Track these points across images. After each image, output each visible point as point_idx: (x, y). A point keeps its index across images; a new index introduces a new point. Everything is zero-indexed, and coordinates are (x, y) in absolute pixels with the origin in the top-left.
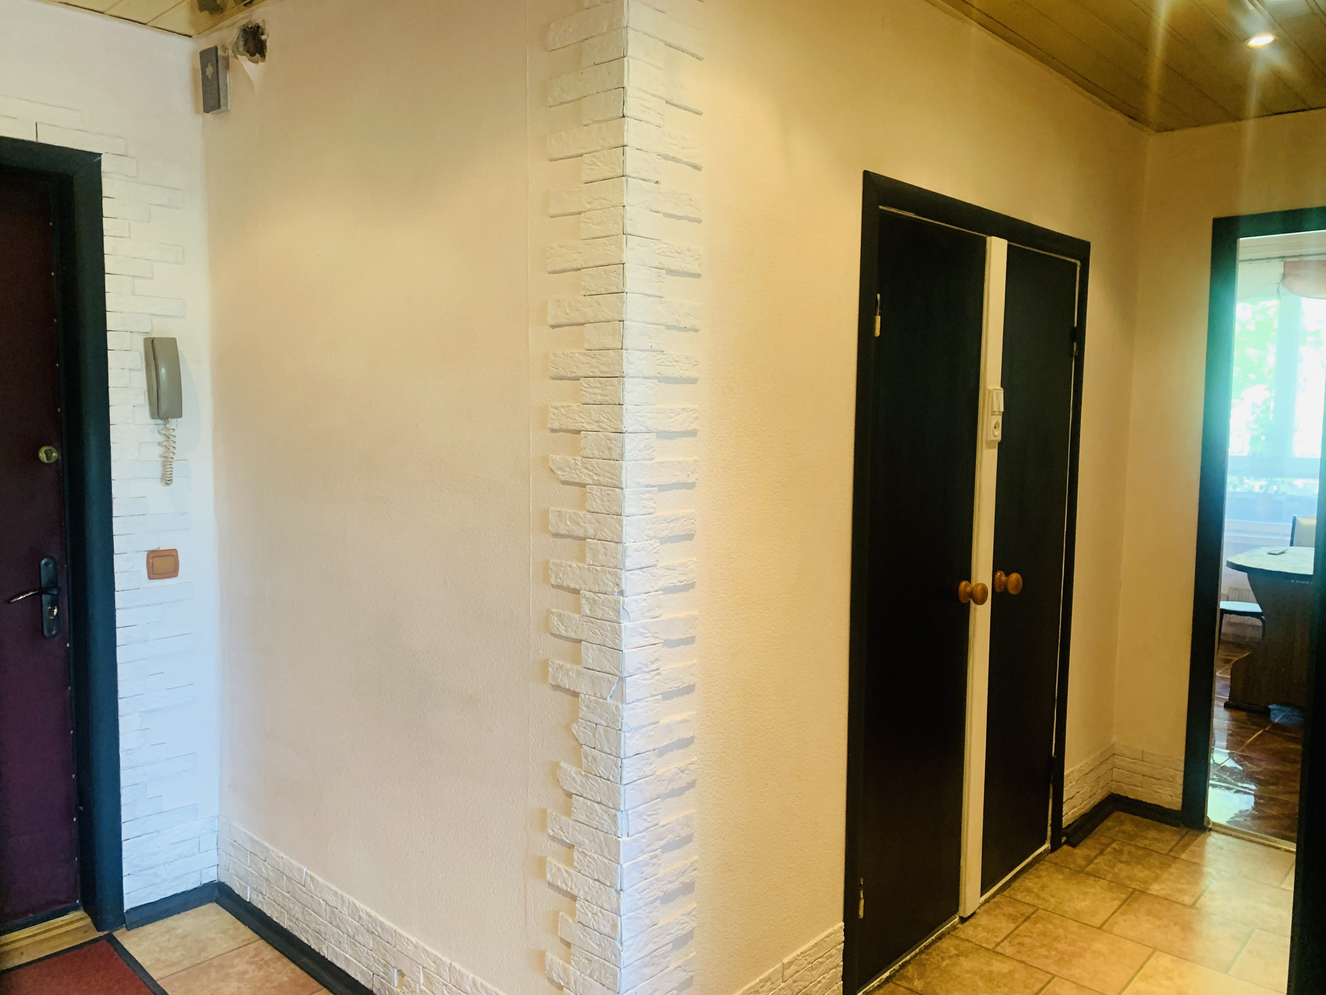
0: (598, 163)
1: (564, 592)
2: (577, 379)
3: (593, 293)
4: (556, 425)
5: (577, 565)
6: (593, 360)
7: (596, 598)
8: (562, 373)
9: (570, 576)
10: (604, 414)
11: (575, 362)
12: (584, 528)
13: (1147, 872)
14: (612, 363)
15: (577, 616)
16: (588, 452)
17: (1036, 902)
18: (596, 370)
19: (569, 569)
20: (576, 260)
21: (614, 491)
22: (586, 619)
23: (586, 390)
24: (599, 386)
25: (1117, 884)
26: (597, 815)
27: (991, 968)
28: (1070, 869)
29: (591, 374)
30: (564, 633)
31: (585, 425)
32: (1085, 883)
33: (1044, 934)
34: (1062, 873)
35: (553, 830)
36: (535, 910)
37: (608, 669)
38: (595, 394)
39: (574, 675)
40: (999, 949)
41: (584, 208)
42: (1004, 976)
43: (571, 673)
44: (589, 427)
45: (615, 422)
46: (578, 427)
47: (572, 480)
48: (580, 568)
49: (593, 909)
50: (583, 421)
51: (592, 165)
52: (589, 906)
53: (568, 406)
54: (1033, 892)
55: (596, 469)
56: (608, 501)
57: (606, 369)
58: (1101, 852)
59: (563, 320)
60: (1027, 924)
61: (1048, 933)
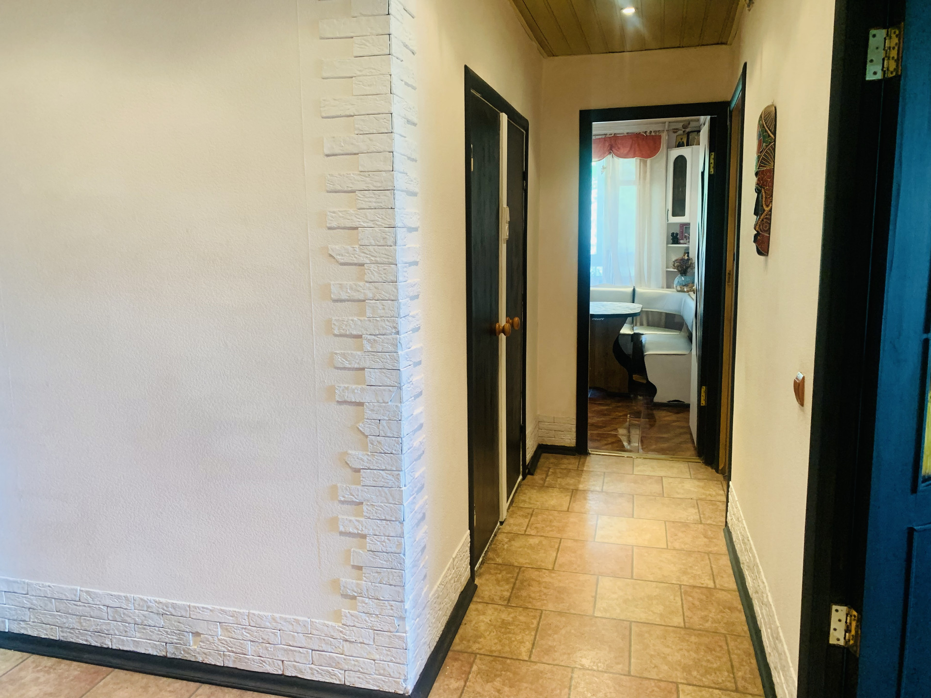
0: (368, 44)
1: (345, 339)
2: (353, 192)
3: (365, 133)
4: (334, 224)
5: (358, 319)
6: (367, 179)
7: (377, 338)
8: (339, 188)
9: (353, 326)
10: (378, 215)
11: (351, 180)
12: (364, 293)
13: (574, 480)
14: (385, 181)
15: (359, 353)
16: (366, 242)
17: (530, 506)
18: (370, 185)
19: (351, 322)
20: (349, 109)
21: (390, 266)
22: (367, 354)
23: (361, 199)
24: (374, 196)
25: (563, 489)
26: (383, 478)
27: (529, 543)
28: (537, 486)
29: (367, 188)
30: (348, 366)
31: (363, 224)
32: (549, 491)
33: (544, 520)
34: (535, 489)
35: (344, 497)
36: (328, 554)
37: (389, 383)
38: (370, 202)
39: (359, 392)
40: (527, 533)
41: (355, 74)
42: (538, 545)
43: (356, 391)
44: (365, 225)
45: (389, 220)
46: (356, 224)
47: (351, 262)
48: (361, 321)
49: (381, 539)
50: (359, 220)
51: (362, 45)
52: (378, 538)
53: (345, 211)
54: (526, 502)
55: (373, 253)
56: (385, 274)
57: (379, 184)
58: (547, 475)
59: (337, 150)
60: (533, 518)
61: (546, 520)
